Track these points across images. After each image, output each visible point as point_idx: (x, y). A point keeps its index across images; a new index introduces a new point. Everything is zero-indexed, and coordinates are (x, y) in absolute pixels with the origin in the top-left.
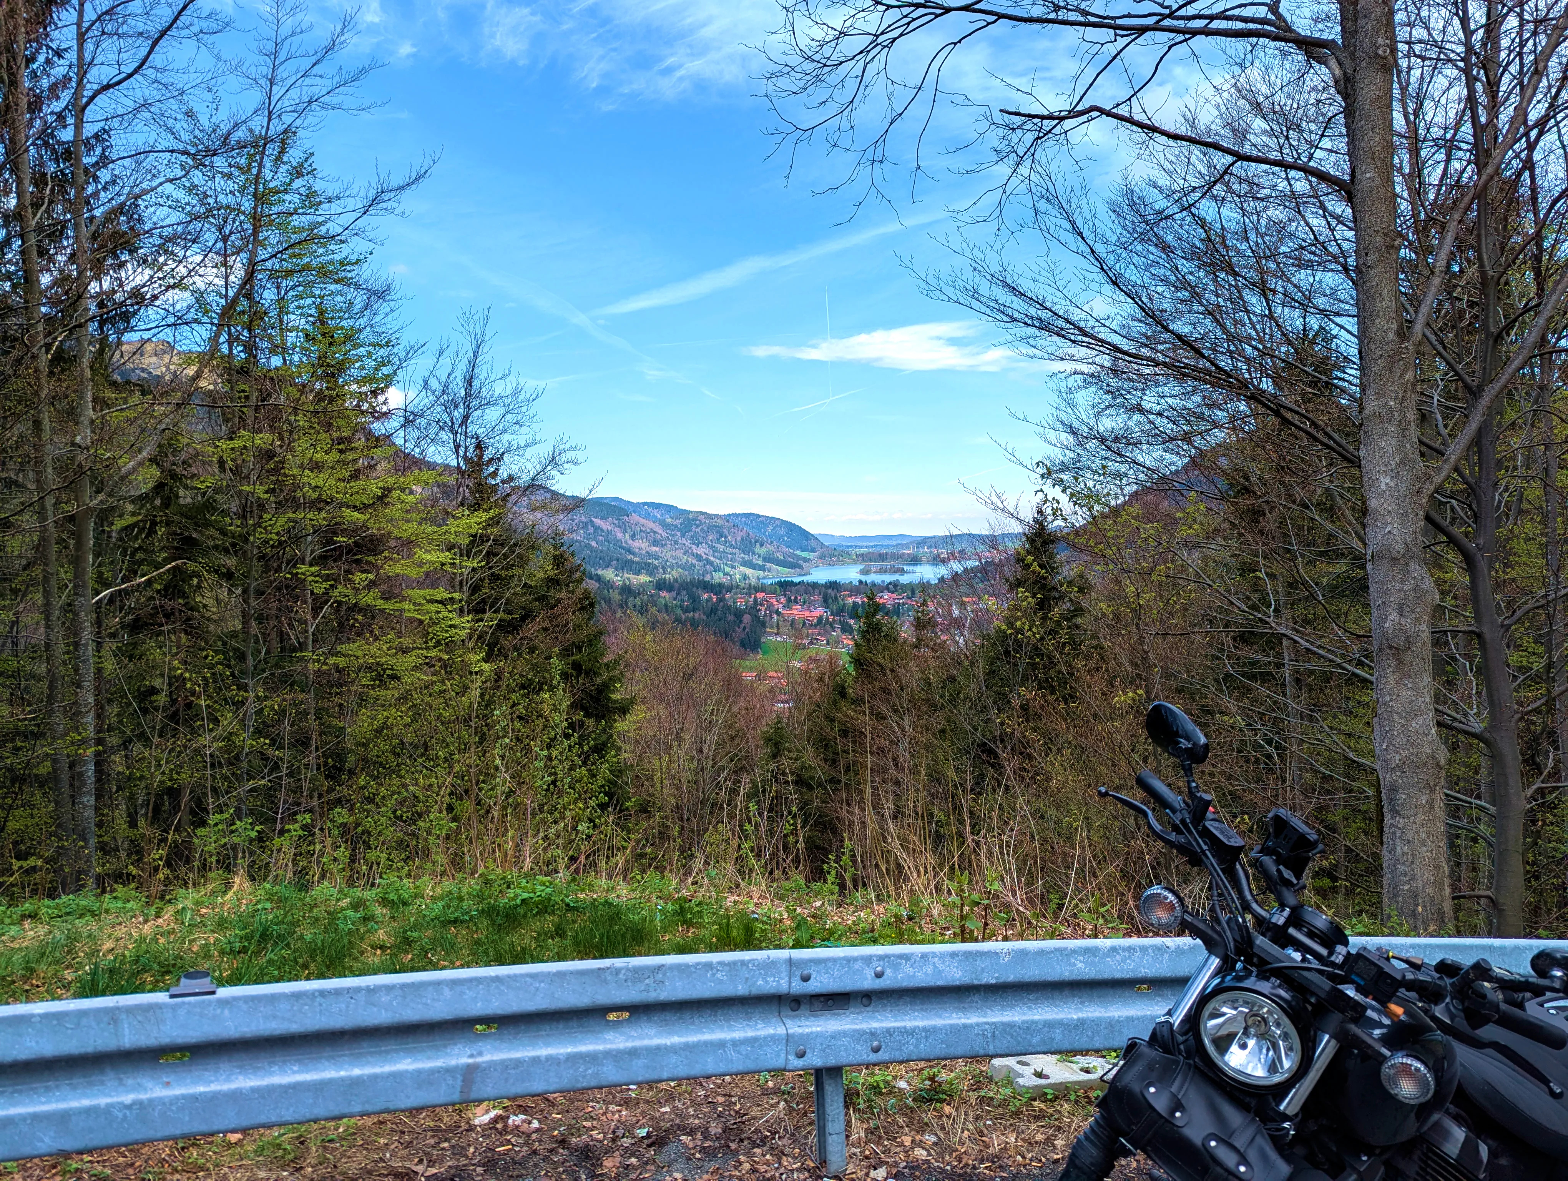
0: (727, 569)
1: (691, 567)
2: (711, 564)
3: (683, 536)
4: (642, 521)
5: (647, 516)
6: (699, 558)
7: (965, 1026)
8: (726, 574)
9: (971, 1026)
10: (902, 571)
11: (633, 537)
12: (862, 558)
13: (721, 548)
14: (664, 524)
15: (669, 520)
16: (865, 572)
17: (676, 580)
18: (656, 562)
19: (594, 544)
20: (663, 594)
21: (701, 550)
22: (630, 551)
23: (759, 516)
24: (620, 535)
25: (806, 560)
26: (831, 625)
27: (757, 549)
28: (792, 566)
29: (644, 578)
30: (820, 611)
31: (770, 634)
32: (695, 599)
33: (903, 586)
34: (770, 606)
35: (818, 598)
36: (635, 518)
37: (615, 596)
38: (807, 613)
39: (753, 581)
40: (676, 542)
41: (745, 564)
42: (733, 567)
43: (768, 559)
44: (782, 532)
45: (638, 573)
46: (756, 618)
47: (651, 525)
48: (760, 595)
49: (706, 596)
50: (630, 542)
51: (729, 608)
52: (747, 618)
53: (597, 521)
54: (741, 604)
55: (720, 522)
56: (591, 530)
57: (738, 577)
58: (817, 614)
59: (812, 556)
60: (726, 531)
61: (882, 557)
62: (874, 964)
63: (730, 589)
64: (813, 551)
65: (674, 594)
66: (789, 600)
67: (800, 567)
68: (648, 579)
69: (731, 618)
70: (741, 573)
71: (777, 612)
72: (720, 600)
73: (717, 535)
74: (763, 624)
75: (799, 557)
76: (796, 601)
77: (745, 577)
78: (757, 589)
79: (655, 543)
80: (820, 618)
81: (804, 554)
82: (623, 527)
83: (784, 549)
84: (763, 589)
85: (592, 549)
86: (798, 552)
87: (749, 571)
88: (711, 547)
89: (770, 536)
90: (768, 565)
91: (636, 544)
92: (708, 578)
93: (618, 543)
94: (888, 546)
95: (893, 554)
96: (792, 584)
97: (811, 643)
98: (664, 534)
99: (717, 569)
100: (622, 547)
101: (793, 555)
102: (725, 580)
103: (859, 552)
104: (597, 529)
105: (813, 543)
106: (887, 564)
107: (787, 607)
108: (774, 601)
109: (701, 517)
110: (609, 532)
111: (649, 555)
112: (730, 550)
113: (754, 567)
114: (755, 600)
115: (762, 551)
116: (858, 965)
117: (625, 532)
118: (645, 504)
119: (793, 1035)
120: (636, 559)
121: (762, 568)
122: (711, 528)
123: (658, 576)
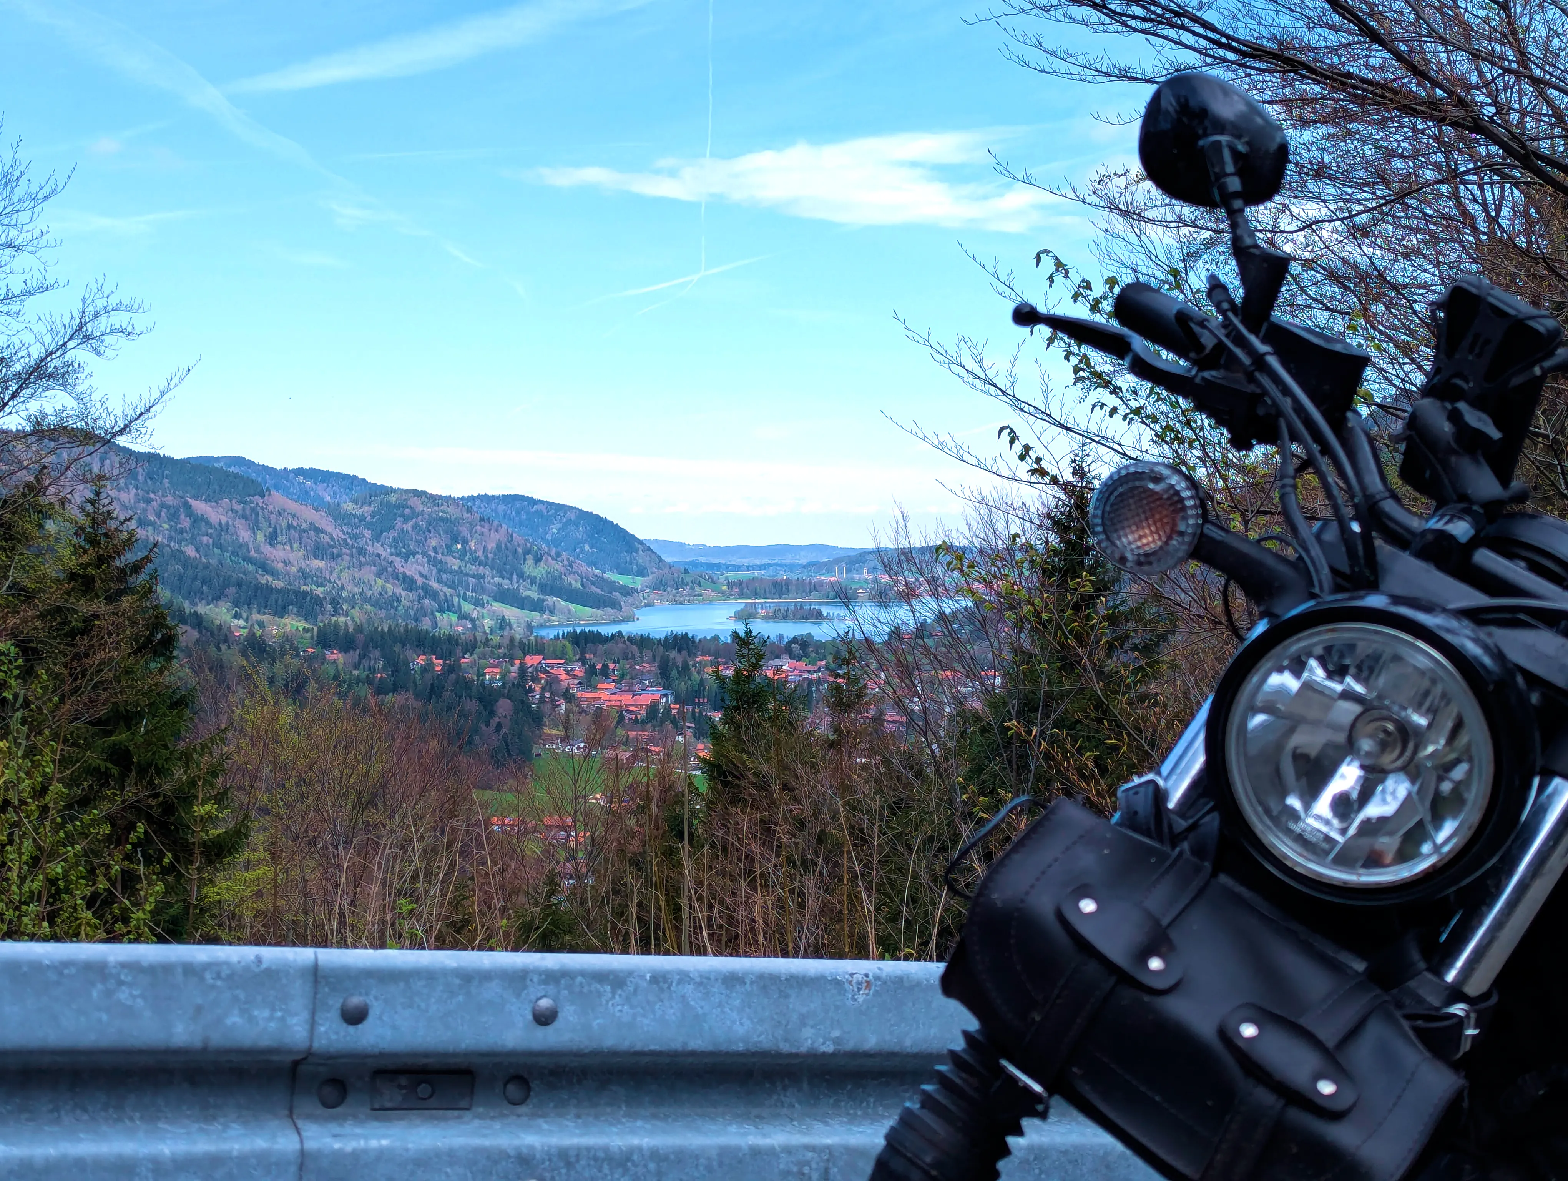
0: (467, 607)
1: (391, 603)
2: (433, 595)
3: (376, 537)
4: (293, 506)
5: (304, 497)
6: (409, 583)
7: (756, 1152)
8: (463, 617)
9: (772, 1152)
10: (817, 617)
11: (272, 539)
12: (741, 588)
13: (454, 563)
14: (336, 514)
15: (349, 507)
16: (744, 616)
17: (359, 629)
18: (319, 591)
19: (190, 551)
20: (334, 655)
21: (414, 568)
22: (265, 567)
23: (532, 501)
24: (244, 535)
25: (627, 592)
26: (674, 722)
27: (529, 567)
28: (597, 602)
29: (293, 624)
30: (652, 694)
31: (551, 739)
32: (397, 667)
33: (820, 646)
34: (553, 681)
35: (649, 667)
36: (278, 499)
37: (234, 659)
38: (627, 698)
39: (519, 632)
40: (361, 551)
41: (504, 597)
42: (478, 603)
43: (552, 587)
44: (580, 533)
45: (281, 611)
46: (522, 706)
47: (308, 514)
48: (532, 661)
49: (421, 661)
50: (267, 549)
51: (467, 685)
52: (504, 707)
53: (200, 506)
54: (492, 676)
55: (452, 512)
56: (185, 523)
57: (487, 623)
58: (646, 698)
59: (639, 582)
60: (465, 532)
61: (779, 588)
62: (534, 990)
63: (470, 647)
64: (641, 573)
65: (355, 655)
66: (591, 671)
67: (615, 605)
68: (302, 625)
69: (472, 705)
70: (493, 615)
71: (568, 697)
72: (450, 669)
73: (445, 539)
74: (537, 719)
75: (613, 586)
76: (605, 673)
77: (503, 624)
78: (527, 648)
79: (318, 551)
80: (653, 708)
81: (623, 580)
82: (253, 519)
83: (584, 568)
84: (539, 648)
85: (186, 562)
86: (611, 576)
87: (510, 613)
88: (434, 562)
89: (555, 542)
90: (551, 600)
91: (277, 554)
92: (426, 624)
93: (239, 550)
94: (791, 567)
95: (800, 583)
96: (598, 638)
97: (634, 758)
98: (337, 534)
99: (446, 606)
100: (248, 560)
101: (600, 581)
102: (460, 629)
103: (733, 576)
104: (198, 520)
105: (642, 558)
106: (790, 602)
107: (587, 683)
108: (560, 672)
109: (415, 502)
110: (223, 528)
111: (304, 575)
112: (472, 569)
113: (522, 603)
114: (523, 670)
115: (539, 571)
116: (493, 989)
117: (255, 528)
118: (300, 472)
119: (317, 1155)
120: (278, 584)
121: (537, 606)
122: (434, 523)
123: (323, 621)
